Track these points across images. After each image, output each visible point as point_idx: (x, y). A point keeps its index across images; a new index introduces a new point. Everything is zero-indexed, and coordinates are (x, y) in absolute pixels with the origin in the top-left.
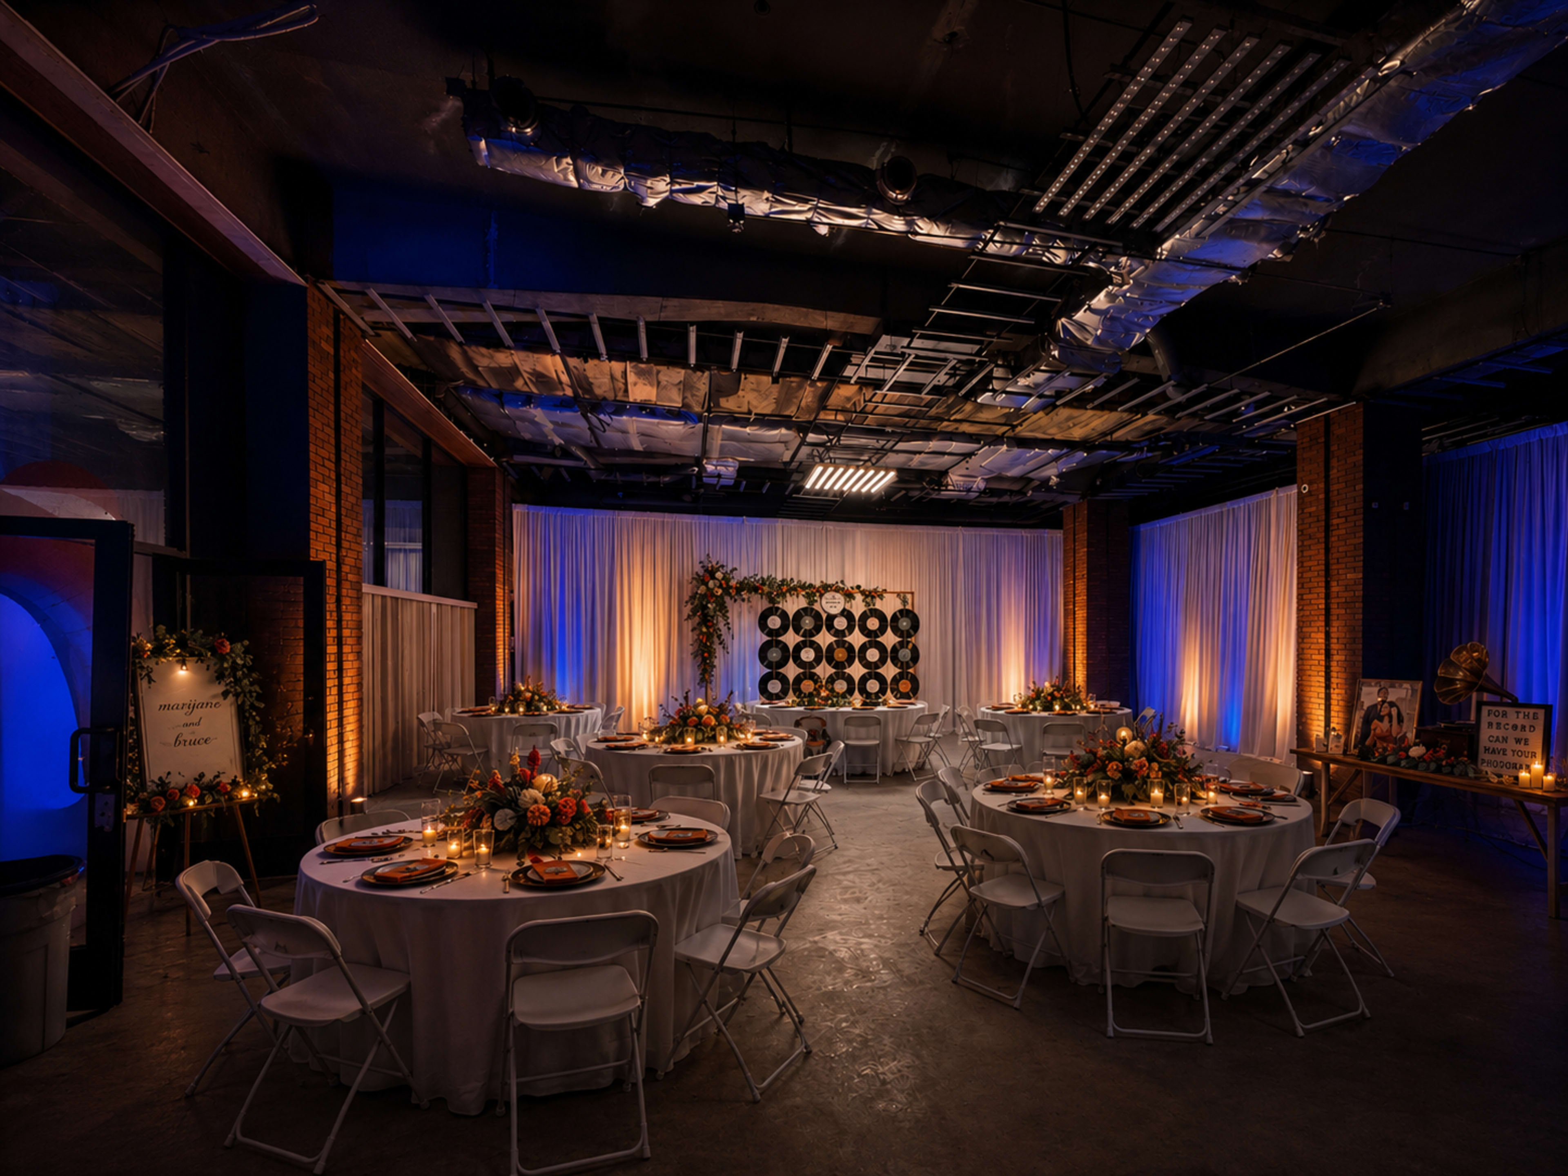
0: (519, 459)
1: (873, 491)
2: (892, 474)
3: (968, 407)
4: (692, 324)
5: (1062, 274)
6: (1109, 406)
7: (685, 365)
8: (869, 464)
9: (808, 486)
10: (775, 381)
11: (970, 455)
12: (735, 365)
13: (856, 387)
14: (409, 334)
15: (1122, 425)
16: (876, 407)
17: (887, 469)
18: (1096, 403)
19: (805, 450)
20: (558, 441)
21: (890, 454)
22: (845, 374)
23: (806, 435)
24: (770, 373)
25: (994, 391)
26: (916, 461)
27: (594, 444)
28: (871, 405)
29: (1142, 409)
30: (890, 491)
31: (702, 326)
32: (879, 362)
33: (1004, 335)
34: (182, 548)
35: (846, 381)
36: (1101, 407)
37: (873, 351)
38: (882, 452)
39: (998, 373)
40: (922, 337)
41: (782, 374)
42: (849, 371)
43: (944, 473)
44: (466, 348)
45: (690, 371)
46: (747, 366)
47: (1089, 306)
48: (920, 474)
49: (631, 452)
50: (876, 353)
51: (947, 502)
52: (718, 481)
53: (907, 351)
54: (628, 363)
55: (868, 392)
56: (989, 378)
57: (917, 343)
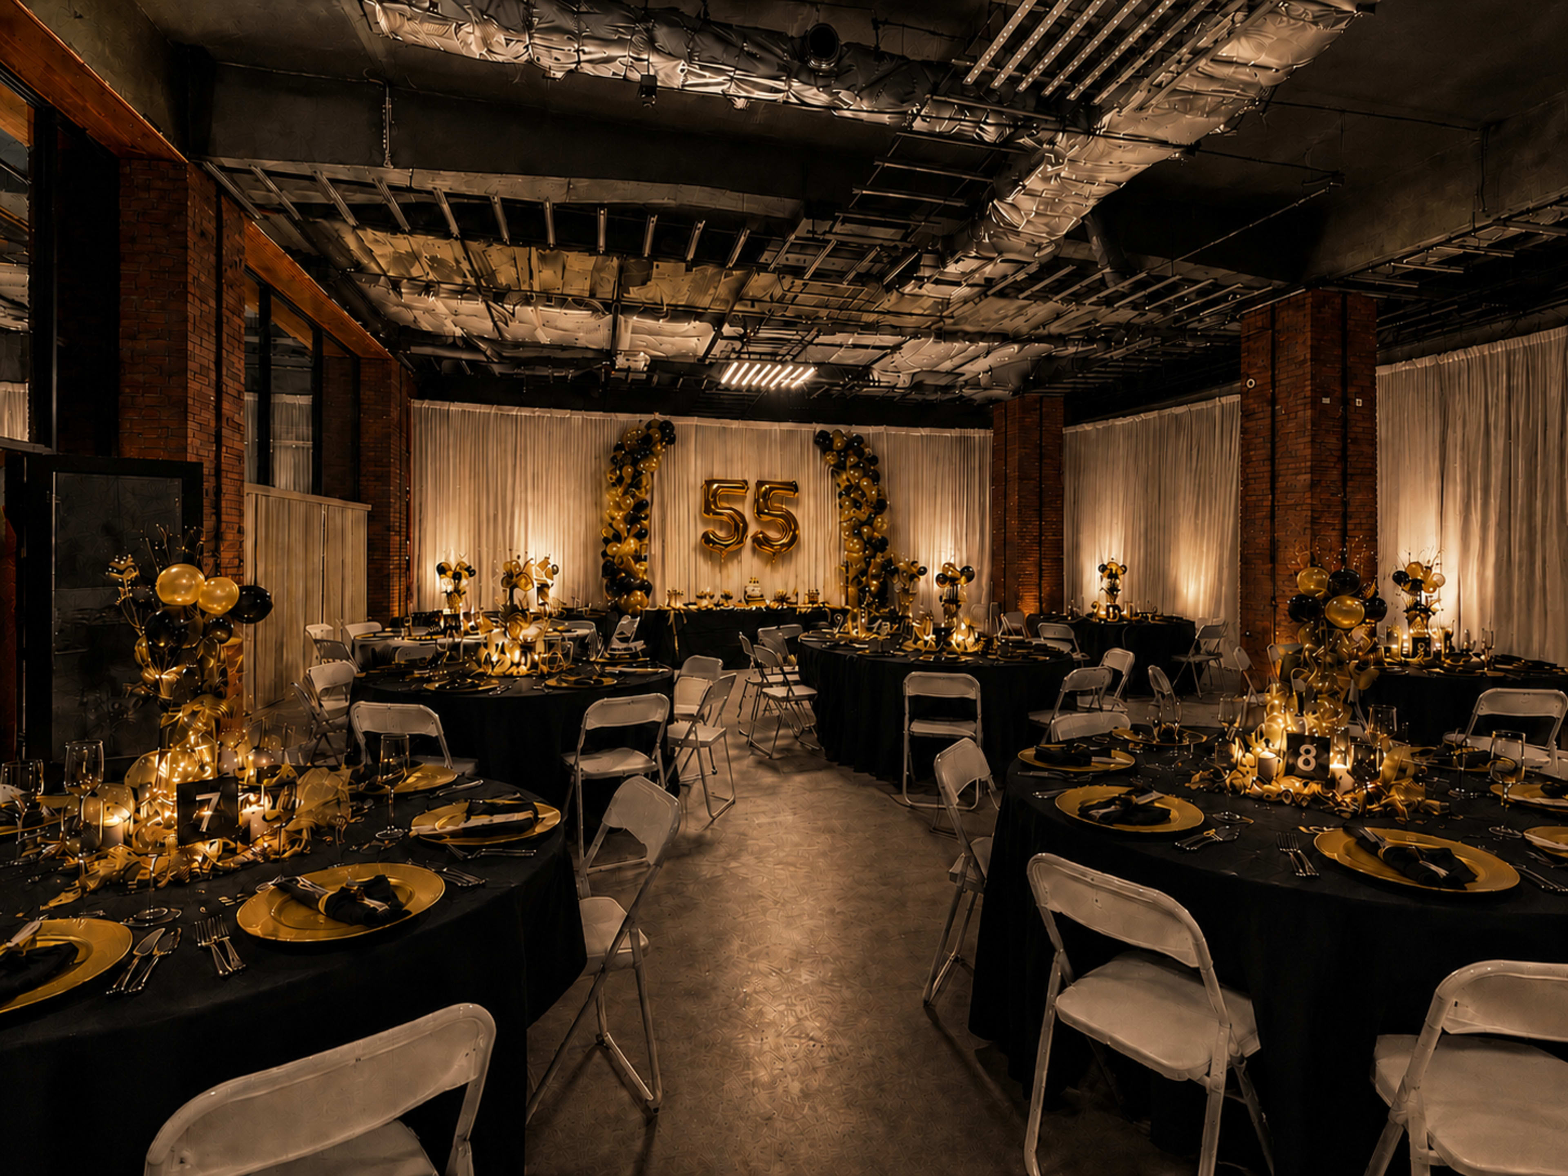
0: (415, 350)
1: (793, 386)
2: (812, 371)
3: (894, 296)
4: (602, 206)
5: (993, 151)
6: (1043, 296)
7: (592, 250)
8: (789, 358)
9: (724, 381)
10: (688, 269)
11: (897, 347)
12: (647, 252)
13: (775, 276)
14: (297, 216)
15: (1058, 316)
16: (796, 297)
17: (806, 364)
18: (1028, 292)
19: (721, 344)
20: (458, 332)
21: (810, 347)
22: (762, 260)
23: (720, 326)
24: (684, 260)
25: (921, 279)
26: (836, 356)
27: (496, 335)
28: (790, 295)
29: (1077, 298)
30: (811, 387)
31: (612, 209)
32: (801, 247)
33: (932, 219)
34: (48, 444)
35: (764, 268)
36: (1035, 298)
37: (793, 237)
38: (804, 345)
39: (927, 259)
40: (844, 221)
41: (696, 262)
42: (765, 257)
43: (867, 369)
44: (360, 233)
45: (600, 258)
46: (658, 253)
47: (1024, 187)
48: (842, 370)
49: (537, 345)
50: (797, 238)
51: (870, 398)
52: (627, 377)
53: (828, 237)
54: (533, 249)
55: (787, 281)
56: (915, 266)
57: (838, 228)
